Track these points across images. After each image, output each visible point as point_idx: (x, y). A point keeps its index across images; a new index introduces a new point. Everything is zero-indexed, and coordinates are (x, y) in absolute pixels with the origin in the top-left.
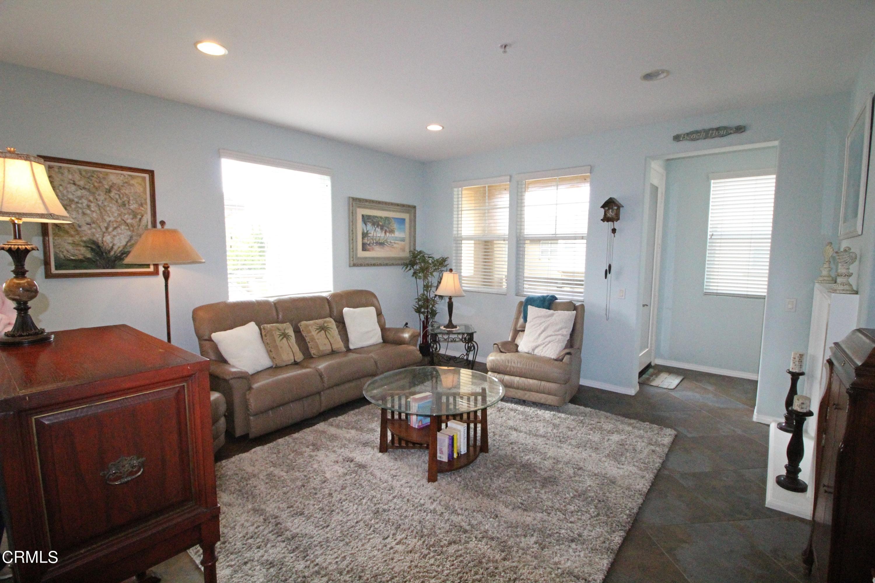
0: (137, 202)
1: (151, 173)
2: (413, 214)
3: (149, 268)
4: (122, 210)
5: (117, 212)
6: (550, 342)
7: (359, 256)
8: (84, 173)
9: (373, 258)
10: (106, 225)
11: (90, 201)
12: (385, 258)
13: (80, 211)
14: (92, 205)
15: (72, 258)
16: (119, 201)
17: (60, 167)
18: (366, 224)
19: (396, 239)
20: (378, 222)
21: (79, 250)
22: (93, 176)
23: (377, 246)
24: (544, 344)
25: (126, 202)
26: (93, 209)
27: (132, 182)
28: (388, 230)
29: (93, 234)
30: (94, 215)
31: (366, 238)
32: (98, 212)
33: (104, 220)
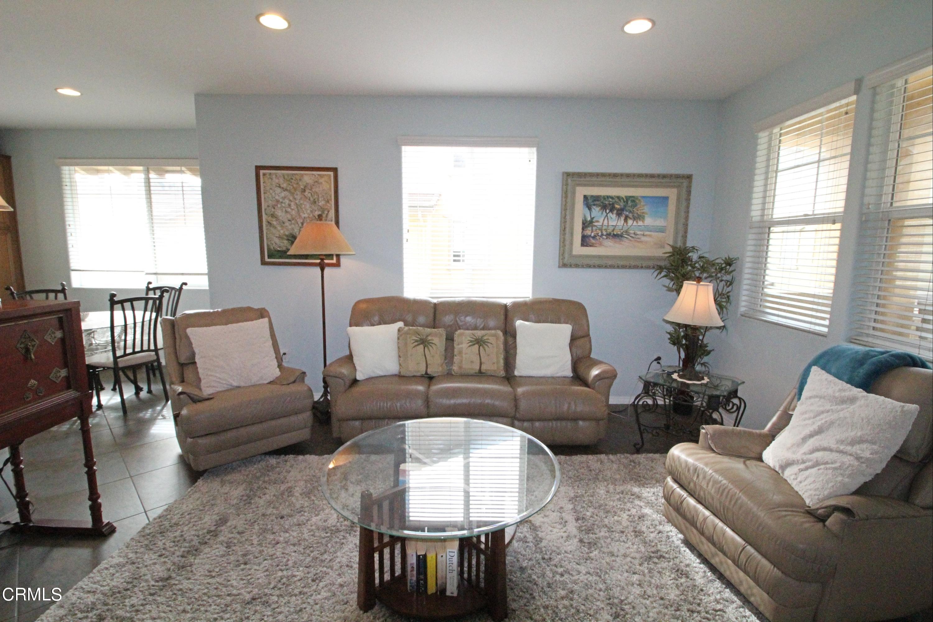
0: (324, 199)
1: (335, 170)
2: (684, 190)
3: (332, 259)
4: (313, 207)
5: (310, 209)
6: (817, 464)
7: (574, 253)
8: (286, 177)
9: (600, 257)
10: (302, 221)
11: (290, 201)
12: (621, 258)
13: (284, 209)
14: (292, 204)
15: (279, 249)
16: (312, 199)
17: (270, 173)
18: (590, 209)
19: (648, 228)
20: (613, 204)
21: (283, 243)
22: (292, 179)
23: (608, 240)
24: (804, 462)
25: (316, 200)
26: (292, 208)
27: (320, 181)
28: (631, 215)
29: (293, 229)
30: (293, 212)
31: (590, 229)
32: (296, 209)
33: (300, 216)
